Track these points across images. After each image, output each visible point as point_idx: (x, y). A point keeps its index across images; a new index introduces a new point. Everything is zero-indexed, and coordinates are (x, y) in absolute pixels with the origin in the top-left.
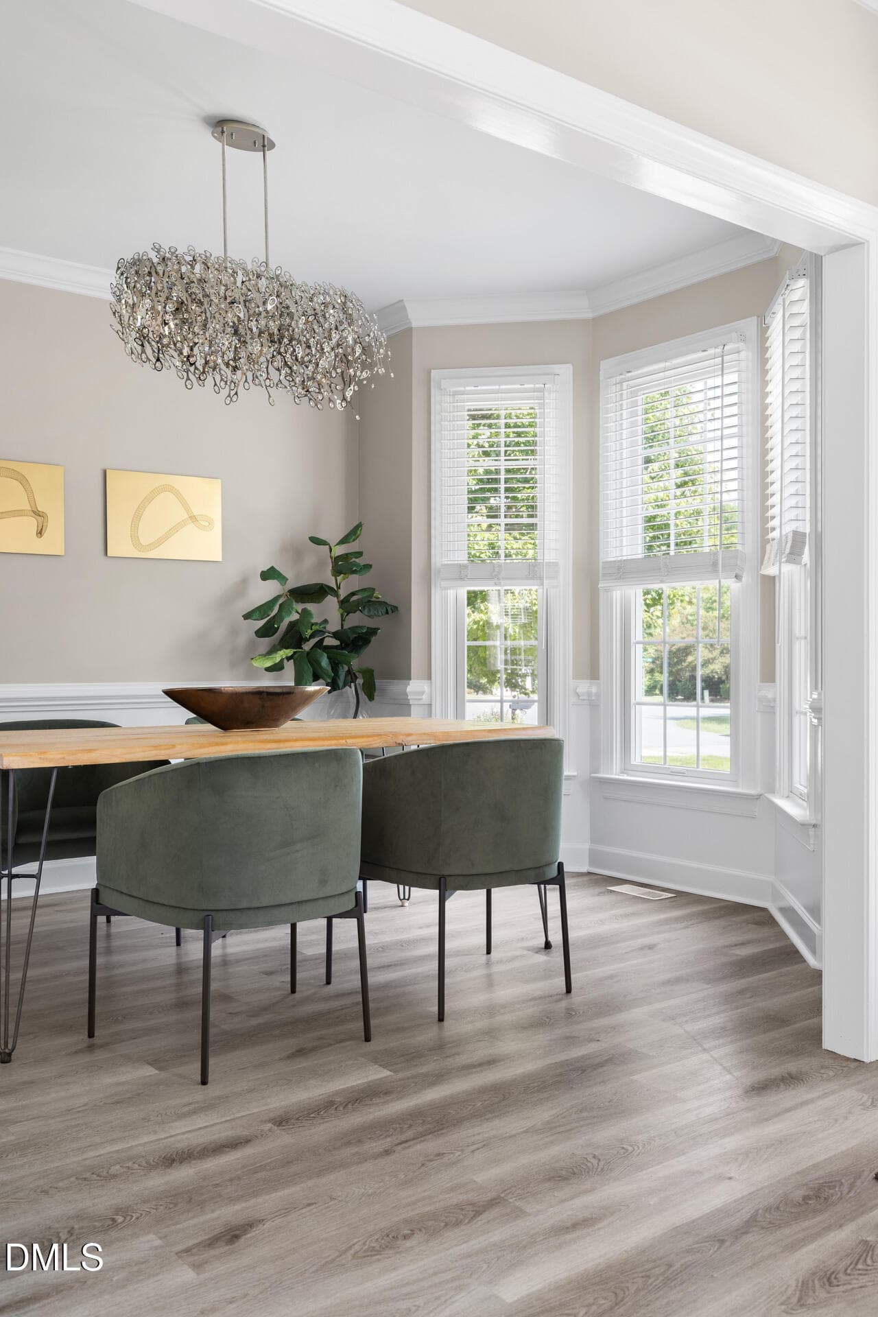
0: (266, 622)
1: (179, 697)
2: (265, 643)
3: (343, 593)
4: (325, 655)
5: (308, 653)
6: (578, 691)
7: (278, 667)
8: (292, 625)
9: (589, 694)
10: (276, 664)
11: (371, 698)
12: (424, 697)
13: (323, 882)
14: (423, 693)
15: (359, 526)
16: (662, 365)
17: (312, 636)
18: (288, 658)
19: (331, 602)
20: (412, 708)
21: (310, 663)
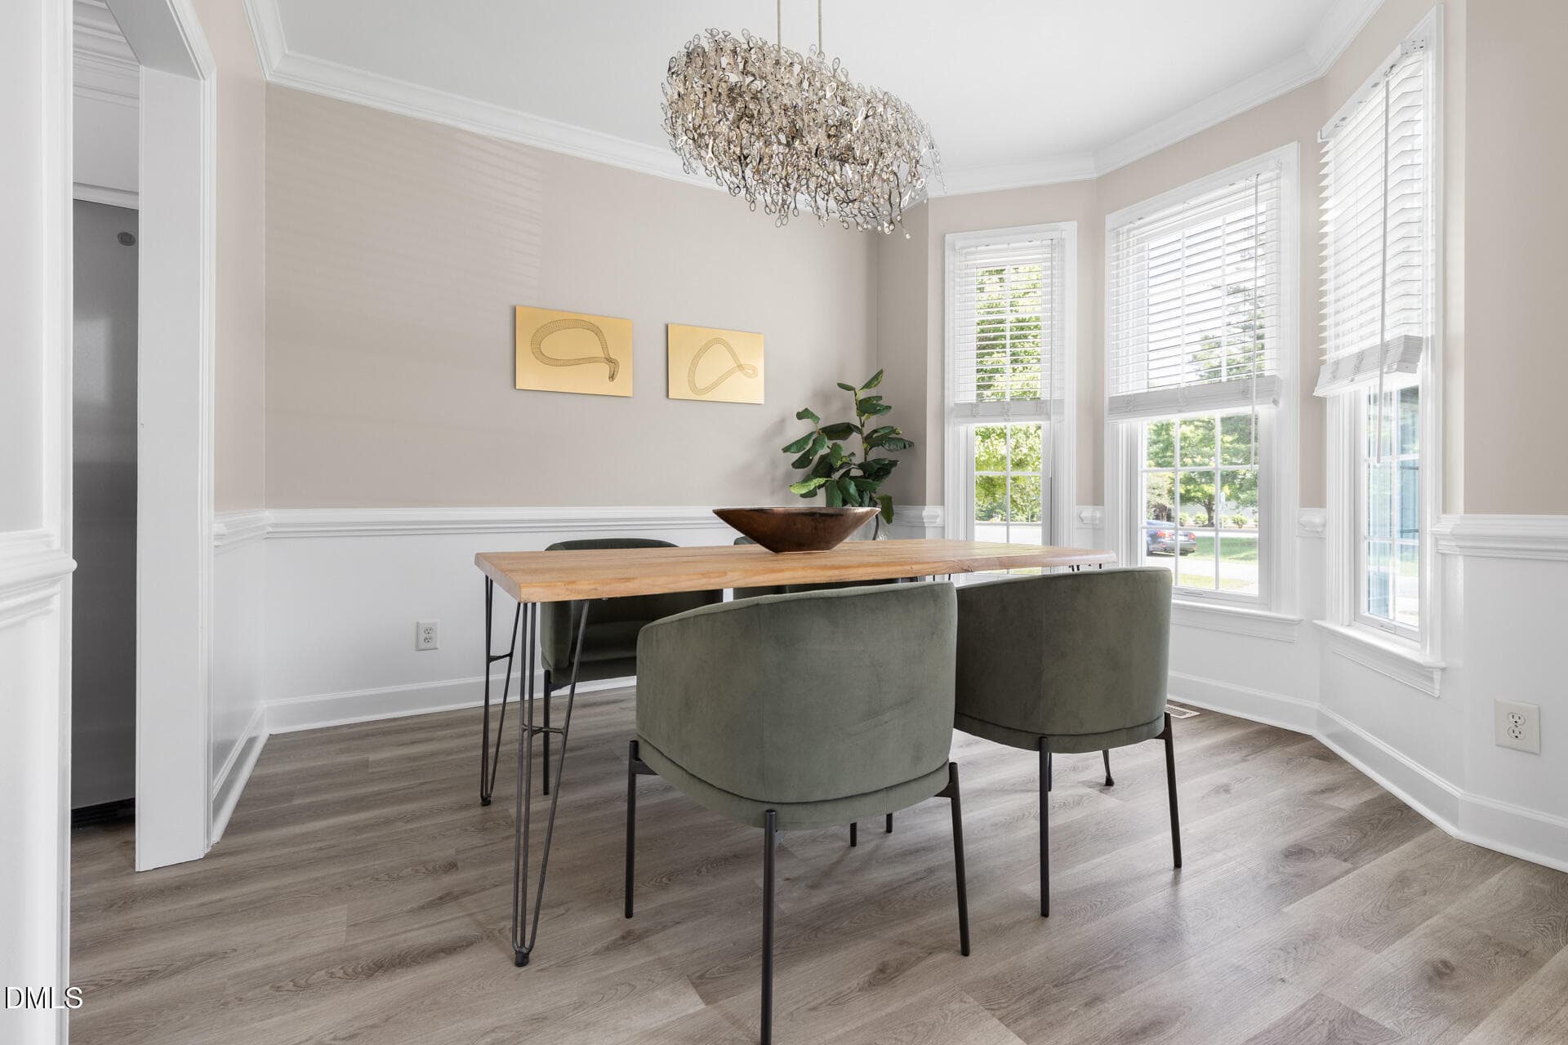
0: (803, 455)
1: (729, 517)
2: (800, 473)
3: (866, 431)
4: (853, 483)
5: (838, 482)
6: (1081, 516)
7: (811, 494)
8: (823, 458)
9: (1093, 519)
10: (810, 491)
11: (889, 521)
12: (937, 520)
13: (917, 759)
14: (937, 517)
15: (880, 373)
16: (1180, 207)
17: (841, 467)
18: (820, 486)
19: (855, 437)
20: (927, 529)
21: (839, 489)
